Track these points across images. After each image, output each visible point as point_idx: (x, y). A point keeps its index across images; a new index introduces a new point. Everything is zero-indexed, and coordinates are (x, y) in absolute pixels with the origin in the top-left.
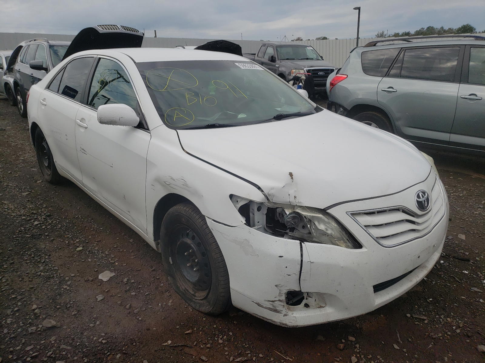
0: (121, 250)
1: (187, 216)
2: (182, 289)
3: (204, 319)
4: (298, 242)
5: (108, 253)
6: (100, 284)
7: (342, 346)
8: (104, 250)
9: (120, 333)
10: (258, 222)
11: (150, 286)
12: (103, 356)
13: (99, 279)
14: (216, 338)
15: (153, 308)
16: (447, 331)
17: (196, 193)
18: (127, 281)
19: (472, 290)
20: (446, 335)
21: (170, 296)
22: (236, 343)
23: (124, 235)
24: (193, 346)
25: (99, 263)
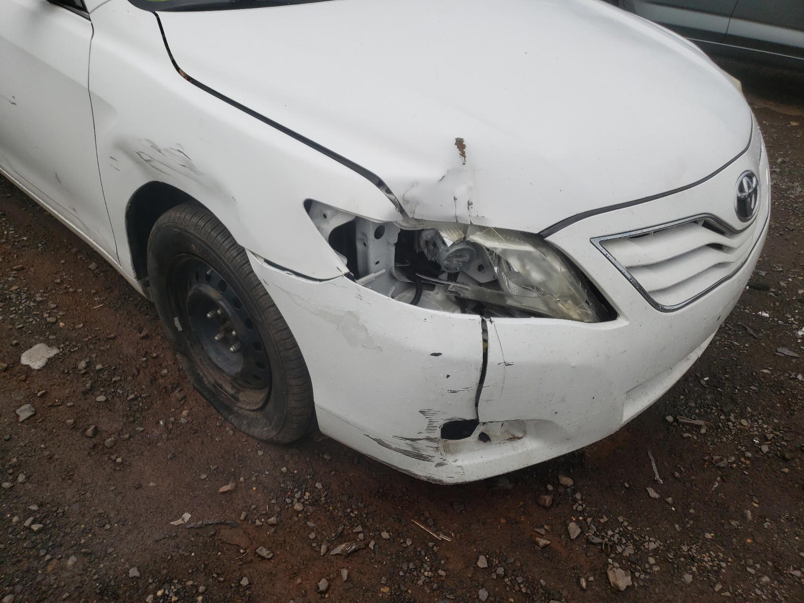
0: (71, 290)
1: (200, 239)
2: (209, 383)
3: (260, 453)
4: (477, 318)
5: (41, 299)
6: (23, 377)
7: (548, 499)
8: (32, 292)
9: (74, 500)
10: (377, 263)
11: (138, 378)
12: (35, 564)
13: (22, 365)
14: (287, 500)
15: (148, 433)
16: (743, 449)
17: (216, 189)
18: (85, 368)
19: (779, 354)
20: (743, 459)
21: (183, 401)
22: (331, 508)
23: (76, 252)
24: (239, 522)
25: (21, 325)
